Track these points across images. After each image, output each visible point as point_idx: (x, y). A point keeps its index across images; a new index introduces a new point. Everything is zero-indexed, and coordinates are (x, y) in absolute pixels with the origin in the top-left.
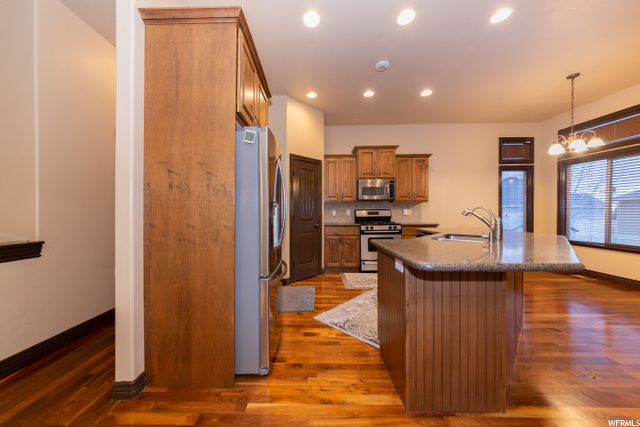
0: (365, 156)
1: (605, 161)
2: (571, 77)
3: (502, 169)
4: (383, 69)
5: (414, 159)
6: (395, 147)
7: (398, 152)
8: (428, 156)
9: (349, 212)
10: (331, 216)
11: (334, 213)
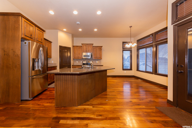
0: (84, 46)
1: (145, 49)
2: (131, 27)
3: (123, 50)
4: (78, 24)
5: (98, 47)
6: (93, 44)
7: (94, 45)
8: (102, 47)
9: (81, 62)
10: (76, 63)
11: (77, 62)
